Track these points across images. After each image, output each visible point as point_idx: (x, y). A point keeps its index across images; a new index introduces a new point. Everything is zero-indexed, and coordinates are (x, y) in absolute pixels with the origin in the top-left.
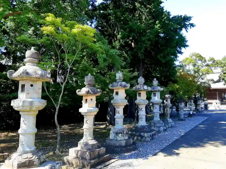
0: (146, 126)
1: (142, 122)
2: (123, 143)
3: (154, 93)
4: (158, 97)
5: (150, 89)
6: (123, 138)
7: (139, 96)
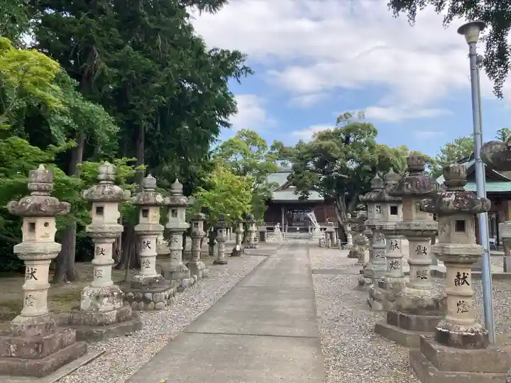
0: (156, 278)
1: (150, 271)
2: (112, 316)
3: (173, 211)
4: (181, 217)
5: (168, 201)
6: (110, 307)
7: (144, 216)
